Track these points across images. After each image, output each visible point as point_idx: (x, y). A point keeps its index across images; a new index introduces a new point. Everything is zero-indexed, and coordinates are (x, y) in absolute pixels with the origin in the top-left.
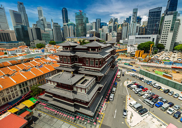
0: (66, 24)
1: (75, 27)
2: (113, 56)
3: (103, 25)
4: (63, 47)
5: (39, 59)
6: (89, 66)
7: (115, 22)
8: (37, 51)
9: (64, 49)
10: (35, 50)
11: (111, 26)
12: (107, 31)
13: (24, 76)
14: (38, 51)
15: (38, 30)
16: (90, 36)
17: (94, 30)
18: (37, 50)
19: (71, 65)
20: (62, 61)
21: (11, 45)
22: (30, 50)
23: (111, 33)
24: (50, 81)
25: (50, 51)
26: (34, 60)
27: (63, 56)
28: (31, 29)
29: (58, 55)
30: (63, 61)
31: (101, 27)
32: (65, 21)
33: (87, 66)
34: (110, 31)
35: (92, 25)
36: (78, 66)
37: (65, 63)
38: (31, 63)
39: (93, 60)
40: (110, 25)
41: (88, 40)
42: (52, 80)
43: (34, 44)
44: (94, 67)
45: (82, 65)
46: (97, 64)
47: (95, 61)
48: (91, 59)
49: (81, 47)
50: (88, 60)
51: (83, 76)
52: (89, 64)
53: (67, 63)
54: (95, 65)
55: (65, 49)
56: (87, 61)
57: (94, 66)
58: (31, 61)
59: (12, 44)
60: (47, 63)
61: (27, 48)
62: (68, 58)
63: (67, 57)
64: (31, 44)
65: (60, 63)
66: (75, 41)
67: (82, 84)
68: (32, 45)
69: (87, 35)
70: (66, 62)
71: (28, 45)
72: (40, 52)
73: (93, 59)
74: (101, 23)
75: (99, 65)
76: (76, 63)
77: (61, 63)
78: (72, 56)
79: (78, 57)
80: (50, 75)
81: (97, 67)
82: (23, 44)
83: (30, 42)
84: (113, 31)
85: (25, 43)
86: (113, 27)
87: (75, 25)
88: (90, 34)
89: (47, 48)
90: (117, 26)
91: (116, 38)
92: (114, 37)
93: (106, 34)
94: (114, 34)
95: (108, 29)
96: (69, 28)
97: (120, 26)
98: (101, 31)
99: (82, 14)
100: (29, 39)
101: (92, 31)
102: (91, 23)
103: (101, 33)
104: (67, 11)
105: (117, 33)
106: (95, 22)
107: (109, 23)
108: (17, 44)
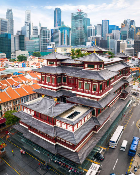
1: (71, 32)
3: (113, 29)
4: (48, 60)
5: (18, 76)
6: (83, 92)
7: (130, 25)
8: (16, 66)
9: (48, 63)
10: (15, 64)
11: (125, 31)
12: (119, 37)
14: (18, 66)
15: (22, 38)
16: (92, 45)
17: (99, 36)
18: (17, 64)
19: (56, 88)
20: (43, 80)
22: (10, 63)
23: (125, 41)
25: (32, 66)
26: (11, 78)
27: (45, 74)
28: (15, 37)
29: (40, 73)
30: (46, 82)
31: (109, 32)
33: (80, 91)
34: (124, 38)
35: (96, 28)
36: (66, 90)
37: (48, 85)
38: (8, 80)
39: (90, 83)
41: (86, 51)
43: (15, 55)
44: (91, 93)
45: (71, 88)
46: (95, 90)
47: (92, 84)
48: (86, 81)
50: (82, 81)
51: (73, 105)
52: (83, 89)
53: (51, 85)
54: (91, 90)
55: (50, 64)
56: (80, 83)
57: (90, 91)
58: (8, 78)
60: (26, 82)
61: (7, 60)
62: (52, 77)
63: (51, 75)
64: (13, 55)
65: (41, 83)
66: (68, 52)
68: (13, 57)
69: (87, 42)
70: (50, 83)
71: (9, 57)
72: (19, 67)
73: (89, 81)
74: (109, 26)
75: (98, 92)
76: (64, 85)
77: (43, 84)
78: (57, 74)
79: (68, 77)
81: (94, 94)
82: (4, 56)
83: (11, 53)
84: (129, 37)
85: (6, 55)
86: (129, 32)
87: (70, 29)
88: (92, 42)
89: (28, 62)
90: (133, 30)
91: (133, 49)
92: (130, 47)
93: (118, 42)
94: (130, 43)
95: (120, 34)
96: (61, 33)
97: (139, 31)
98: (109, 37)
99: (82, 14)
100: (11, 50)
101: (95, 38)
102: (95, 26)
103: (109, 40)
104: (61, 11)
105: (134, 41)
106: (100, 25)
107: (122, 27)
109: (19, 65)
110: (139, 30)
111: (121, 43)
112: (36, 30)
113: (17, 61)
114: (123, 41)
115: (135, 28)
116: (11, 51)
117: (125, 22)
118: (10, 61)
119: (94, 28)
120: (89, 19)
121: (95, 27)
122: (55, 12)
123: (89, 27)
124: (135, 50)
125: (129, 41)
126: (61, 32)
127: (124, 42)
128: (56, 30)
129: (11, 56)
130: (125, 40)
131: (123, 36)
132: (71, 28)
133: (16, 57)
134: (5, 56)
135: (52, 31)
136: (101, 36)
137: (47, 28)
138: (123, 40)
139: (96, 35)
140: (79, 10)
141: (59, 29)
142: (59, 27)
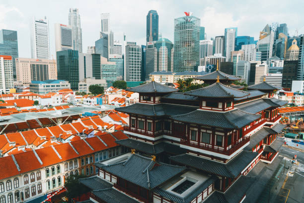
0: (153, 43)
1: (173, 50)
2: (270, 125)
3: (243, 43)
4: (141, 94)
5: (90, 117)
6: (198, 146)
7: (277, 33)
8: (87, 102)
9: (142, 99)
10: (85, 99)
11: (266, 45)
12: (255, 56)
13: (57, 153)
14: (90, 102)
15: (96, 58)
16: (207, 70)
17: (218, 55)
18: (89, 99)
19: (153, 139)
20: (133, 127)
21: (47, 86)
22: (77, 98)
23: (265, 63)
24: (105, 171)
25: (113, 102)
26: (79, 120)
27: (137, 116)
28: (85, 57)
29: (128, 113)
30: (137, 128)
31: (238, 48)
32: (151, 38)
33: (194, 146)
34: (264, 57)
35: (214, 43)
36: (170, 143)
37: (141, 133)
38: (73, 124)
39: (211, 132)
40: (264, 42)
41: (201, 80)
42: (108, 169)
43: (84, 85)
44: (212, 150)
45: (179, 140)
46: (219, 144)
47: (214, 134)
48: (204, 129)
49: (181, 97)
50: (196, 129)
51: (181, 169)
52: (199, 141)
53: (145, 134)
54: (213, 144)
55: (144, 100)
56: (193, 131)
57: (210, 146)
58: (74, 122)
59: (49, 86)
60: (103, 128)
61: (72, 93)
62: (148, 121)
63: (145, 117)
64: (81, 85)
66: (169, 82)
67: (174, 190)
68: (82, 88)
69: (199, 67)
70: (143, 131)
71: (75, 88)
72: (92, 104)
73: (209, 130)
74: (237, 38)
75: (225, 147)
76: (167, 134)
77: (132, 131)
78: (157, 116)
79: (173, 120)
80: (105, 157)
81: (218, 151)
82: (67, 86)
83: (79, 82)
84: (273, 55)
85: (70, 84)
86: (274, 46)
87: (172, 45)
88: (207, 65)
89: (107, 96)
90: (283, 43)
91: (281, 75)
92: (275, 72)
93: (252, 64)
94: (275, 65)
95: (257, 51)
96: (158, 52)
97: (294, 43)
98: (236, 56)
99: (191, 20)
100: (78, 77)
101: (212, 59)
102: (212, 39)
103: (236, 61)
104: (157, 17)
105: (283, 61)
106: (222, 37)
107: (261, 38)
108: (57, 86)
109: (92, 100)
110: (295, 41)
111: (257, 66)
112: (118, 47)
113: (89, 94)
114: (262, 63)
115: (286, 39)
116: (78, 79)
117: (268, 29)
118: (77, 94)
119: (211, 43)
120: (203, 29)
121: (212, 41)
122: (148, 17)
123: (203, 41)
124: (284, 77)
125: (273, 62)
126: (158, 50)
127: (263, 64)
128: (150, 47)
129: (79, 87)
130: (266, 60)
131: (262, 54)
132: (173, 43)
133: (86, 88)
134: (69, 86)
135: (144, 49)
136: (223, 56)
137: (135, 43)
138: (262, 60)
139: (213, 55)
140: (186, 13)
141: (155, 45)
142: (155, 42)
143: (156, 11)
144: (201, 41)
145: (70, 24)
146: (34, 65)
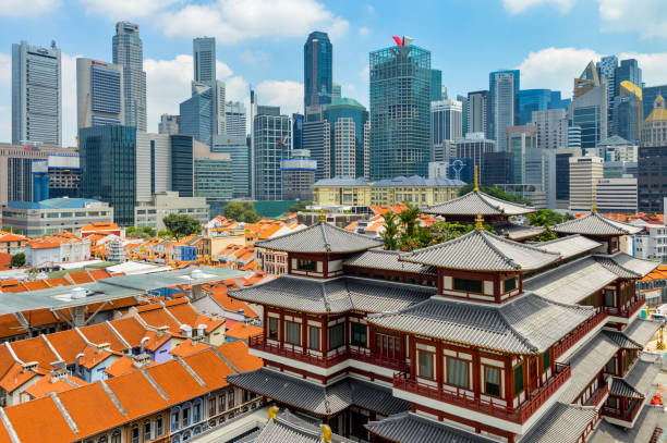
0: (320, 109)
1: (369, 125)
3: (536, 107)
7: (617, 80)
10: (150, 248)
11: (591, 110)
12: (565, 137)
13: (66, 414)
15: (180, 146)
16: (451, 173)
17: (477, 136)
18: (161, 249)
21: (49, 215)
22: (130, 245)
25: (223, 257)
27: (282, 311)
28: (153, 143)
30: (282, 342)
31: (521, 119)
32: (315, 97)
34: (588, 139)
35: (464, 106)
38: (118, 325)
40: (585, 103)
43: (150, 212)
53: (304, 358)
57: (470, 396)
59: (55, 215)
60: (195, 332)
61: (118, 233)
64: (140, 212)
65: (264, 347)
66: (361, 204)
68: (144, 219)
69: (430, 164)
70: (299, 350)
71: (124, 219)
72: (170, 261)
74: (519, 96)
77: (271, 350)
81: (491, 411)
82: (104, 213)
83: (138, 204)
84: (610, 134)
85: (112, 209)
86: (610, 112)
87: (365, 114)
88: (451, 161)
89: (209, 241)
90: (632, 104)
91: (635, 181)
92: (619, 176)
93: (558, 156)
94: (618, 158)
95: (570, 125)
96: (333, 132)
97: (659, 105)
98: (520, 138)
99: (410, 55)
100: (134, 191)
101: (462, 145)
102: (459, 99)
103: (520, 150)
104: (329, 47)
105: (636, 148)
106: (483, 93)
107: (578, 93)
108: (78, 214)
109: (169, 251)
110: (660, 98)
111: (572, 160)
112: (236, 117)
113: (161, 235)
114: (584, 153)
115: (639, 94)
116: (134, 197)
118: (130, 235)
119: (457, 106)
120: (437, 75)
121: (460, 104)
122: (308, 48)
123: (439, 103)
124: (640, 186)
125: (610, 150)
126: (333, 126)
127: (587, 156)
128: (312, 118)
129: (136, 216)
130: (593, 146)
131: (583, 132)
132: (368, 110)
133: (154, 219)
134: (110, 214)
135: (299, 124)
136: (488, 137)
137: (278, 109)
138: (584, 146)
139: (464, 135)
140: (396, 39)
141: (326, 114)
142: (325, 107)
143: (326, 34)
144: (433, 104)
145: (115, 60)
146: (17, 161)
